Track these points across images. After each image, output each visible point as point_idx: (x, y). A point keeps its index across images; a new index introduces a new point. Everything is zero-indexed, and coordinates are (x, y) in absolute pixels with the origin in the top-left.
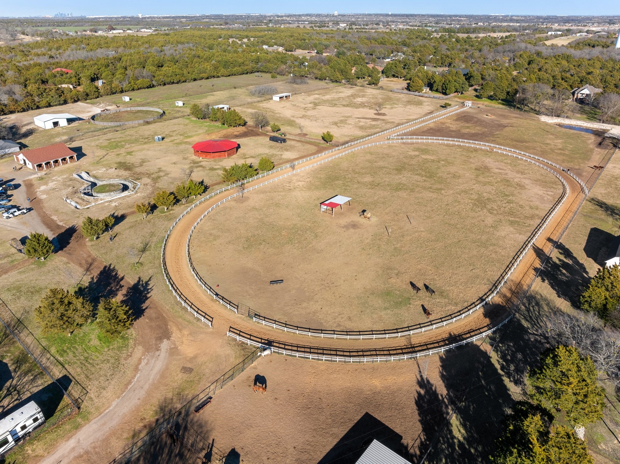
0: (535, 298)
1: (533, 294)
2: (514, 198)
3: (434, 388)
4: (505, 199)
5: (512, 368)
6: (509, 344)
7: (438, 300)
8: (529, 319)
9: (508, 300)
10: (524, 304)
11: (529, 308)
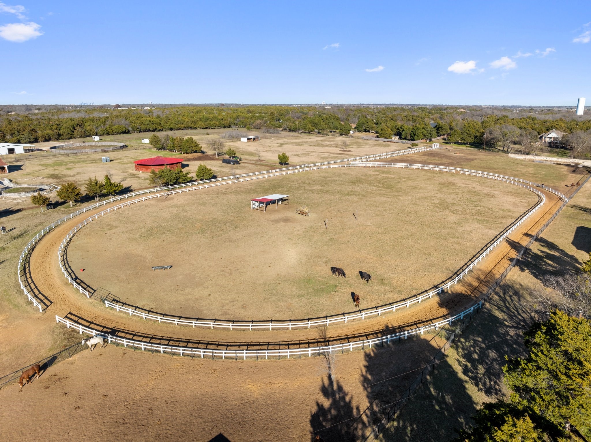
0: (512, 287)
1: (509, 283)
2: (482, 204)
3: (347, 399)
4: (472, 204)
5: (481, 370)
6: (477, 339)
7: (375, 288)
8: (505, 309)
9: (475, 289)
10: (497, 294)
11: (505, 298)
